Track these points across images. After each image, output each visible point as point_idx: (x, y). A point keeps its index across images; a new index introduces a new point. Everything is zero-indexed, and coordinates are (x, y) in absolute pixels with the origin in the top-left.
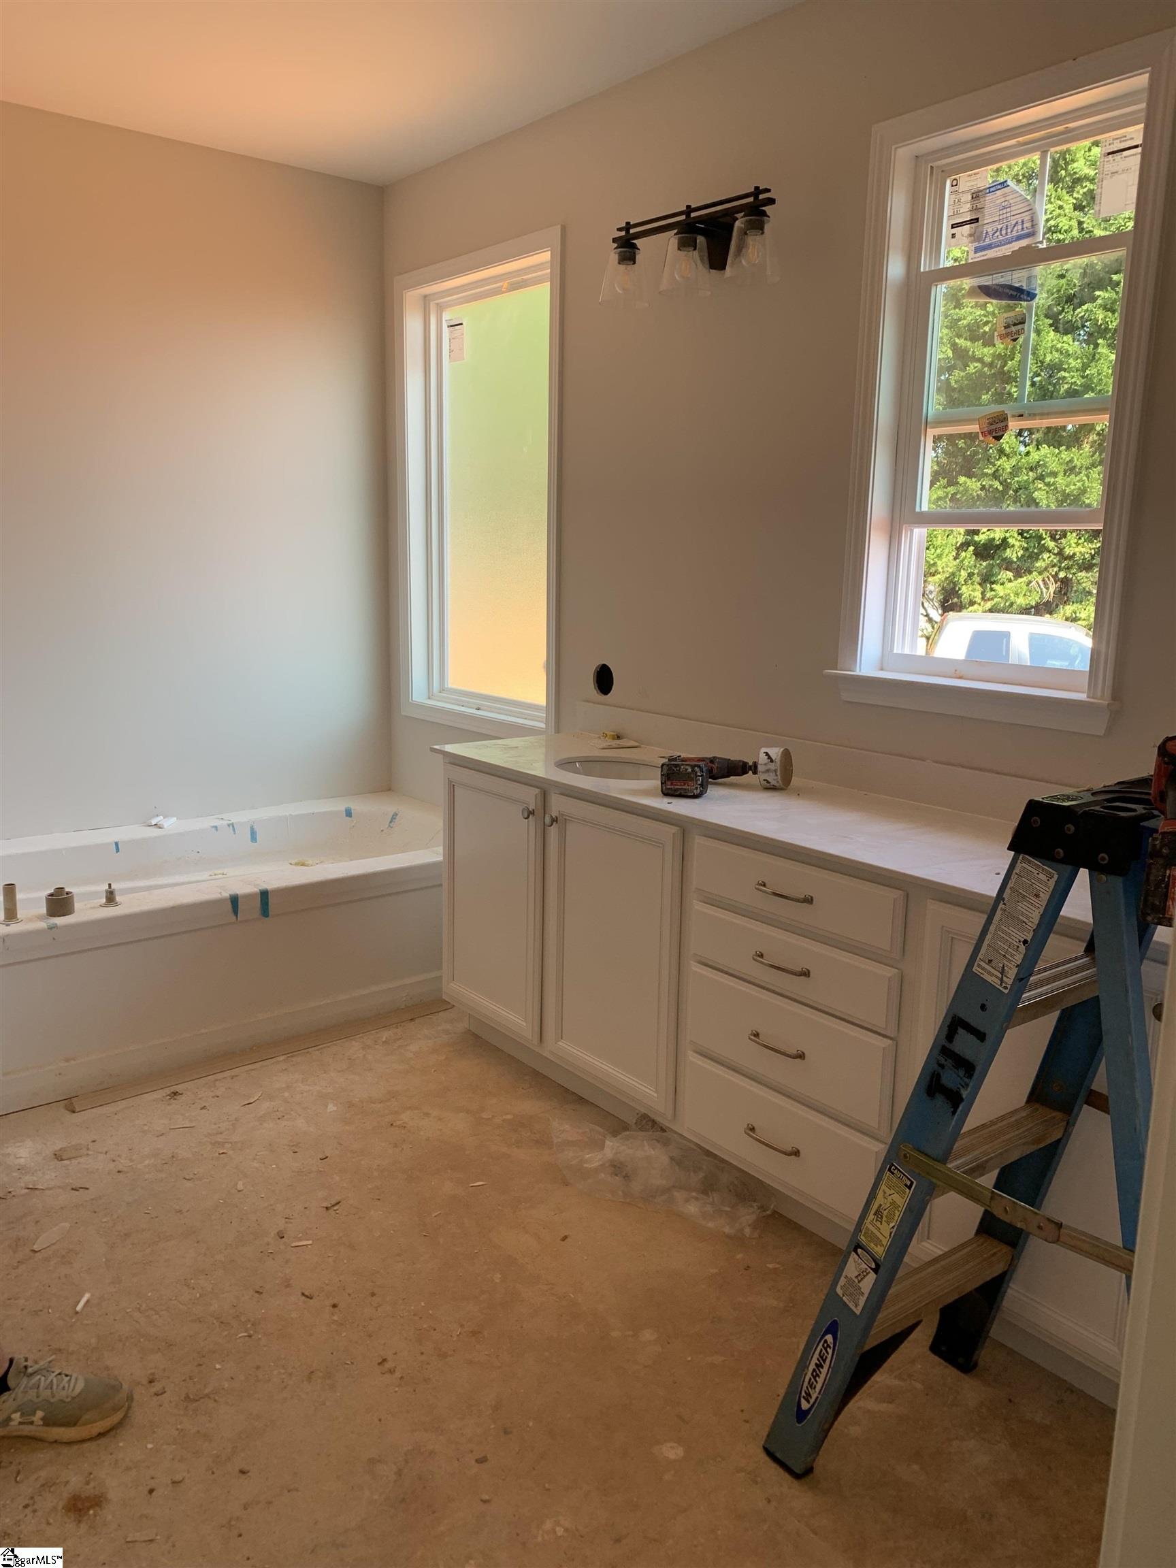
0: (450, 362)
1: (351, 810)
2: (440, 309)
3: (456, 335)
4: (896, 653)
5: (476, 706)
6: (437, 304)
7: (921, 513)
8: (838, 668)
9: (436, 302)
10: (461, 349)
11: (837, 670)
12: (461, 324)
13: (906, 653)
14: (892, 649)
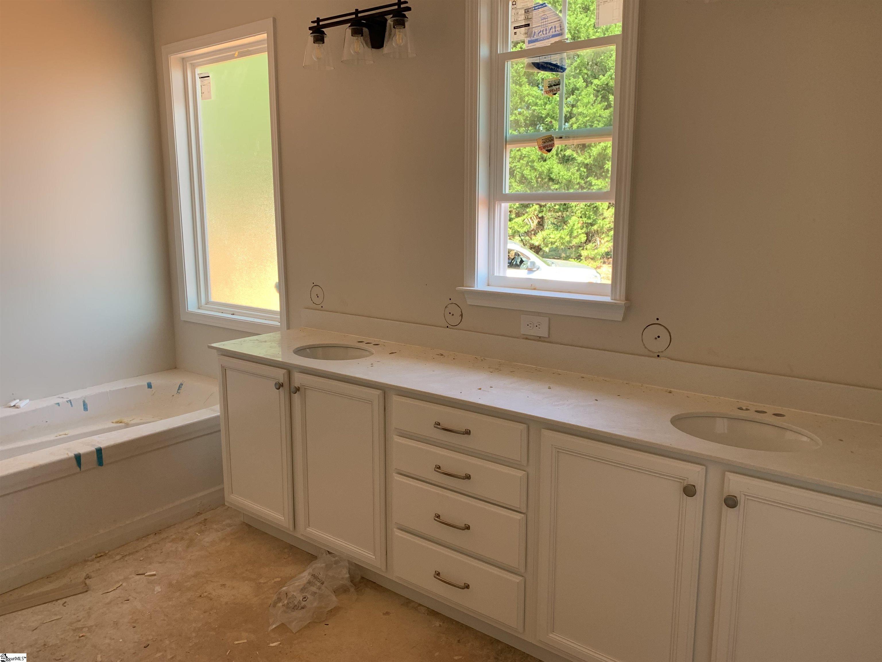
0: (202, 100)
1: (151, 383)
2: (194, 67)
3: (205, 83)
4: (496, 276)
5: (232, 313)
6: (191, 64)
7: (506, 195)
8: (464, 286)
9: (190, 62)
10: (209, 92)
11: (463, 286)
12: (209, 77)
13: (501, 275)
14: (493, 274)
